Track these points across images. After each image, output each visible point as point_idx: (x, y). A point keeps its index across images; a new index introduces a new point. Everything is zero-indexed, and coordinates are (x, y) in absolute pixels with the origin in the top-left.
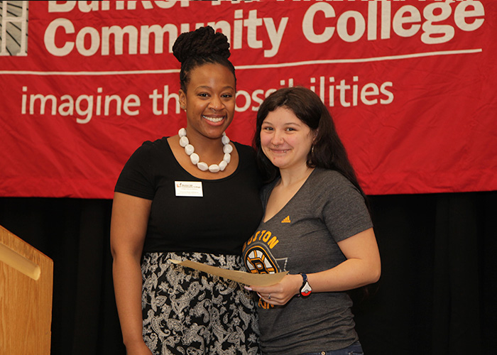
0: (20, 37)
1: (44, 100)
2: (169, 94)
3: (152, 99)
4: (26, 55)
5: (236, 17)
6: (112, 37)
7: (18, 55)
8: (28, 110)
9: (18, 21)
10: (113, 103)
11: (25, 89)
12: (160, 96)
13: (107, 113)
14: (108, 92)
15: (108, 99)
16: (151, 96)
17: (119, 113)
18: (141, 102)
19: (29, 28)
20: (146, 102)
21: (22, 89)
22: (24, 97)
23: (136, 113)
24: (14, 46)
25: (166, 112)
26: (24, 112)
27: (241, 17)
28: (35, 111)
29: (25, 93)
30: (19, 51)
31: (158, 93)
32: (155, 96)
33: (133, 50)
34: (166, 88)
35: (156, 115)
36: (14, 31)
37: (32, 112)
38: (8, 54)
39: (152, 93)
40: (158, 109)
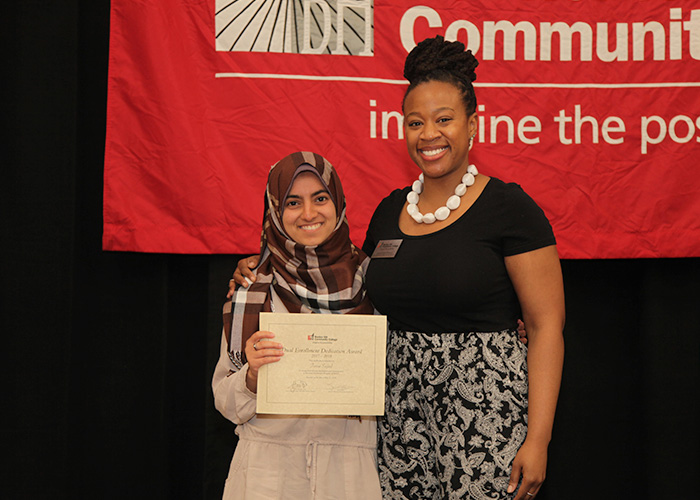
0: (364, 29)
2: (582, 116)
3: (558, 123)
4: (372, 55)
5: (672, 17)
6: (500, 35)
7: (361, 54)
8: (379, 133)
9: (359, 6)
10: (502, 127)
11: (373, 103)
12: (569, 119)
13: (493, 140)
14: (493, 110)
15: (494, 121)
16: (556, 119)
17: (511, 140)
18: (542, 127)
19: (376, 18)
20: (549, 125)
21: (369, 103)
22: (373, 114)
23: (536, 141)
24: (354, 43)
25: (578, 140)
26: (373, 135)
27: (680, 17)
28: (389, 135)
29: (373, 109)
30: (362, 49)
31: (566, 115)
32: (562, 119)
33: (529, 54)
34: (578, 108)
35: (564, 145)
36: (354, 21)
37: (385, 136)
38: (347, 53)
39: (558, 115)
40: (567, 137)
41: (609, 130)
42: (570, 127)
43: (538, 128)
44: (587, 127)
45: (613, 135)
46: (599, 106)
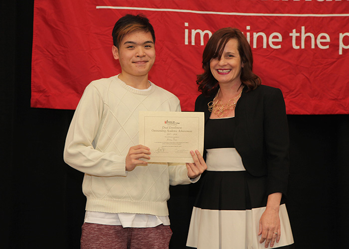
1: (202, 34)
2: (305, 33)
3: (292, 37)
8: (190, 42)
10: (260, 39)
11: (186, 24)
12: (298, 34)
13: (255, 46)
14: (255, 29)
15: (256, 35)
16: (291, 34)
17: (265, 46)
18: (283, 39)
20: (287, 38)
21: (184, 24)
22: (187, 31)
23: (279, 47)
25: (303, 47)
26: (186, 43)
28: (195, 43)
29: (187, 28)
31: (296, 32)
32: (294, 34)
34: (303, 28)
35: (295, 49)
37: (193, 44)
39: (292, 32)
40: (297, 44)
41: (321, 41)
42: (298, 39)
43: (280, 39)
44: (308, 39)
45: (323, 44)
46: (316, 27)
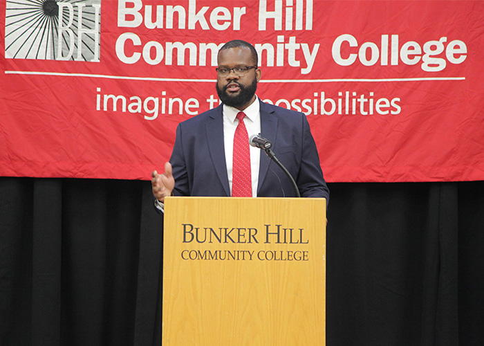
0: (94, 46)
1: (115, 99)
3: (209, 103)
4: (99, 61)
5: (278, 41)
6: (175, 50)
7: (92, 61)
8: (102, 107)
9: (92, 32)
10: (176, 104)
11: (99, 90)
12: (216, 100)
13: (170, 112)
14: (171, 95)
15: (171, 101)
16: (208, 100)
17: (181, 112)
18: (200, 105)
19: (101, 39)
20: (204, 104)
21: (96, 89)
22: (99, 96)
24: (88, 54)
26: (98, 109)
27: (283, 41)
28: (108, 109)
29: (99, 93)
30: (93, 58)
31: (214, 98)
32: (212, 100)
33: (193, 62)
36: (88, 41)
37: (105, 109)
38: (83, 60)
39: (209, 98)
43: (197, 105)
